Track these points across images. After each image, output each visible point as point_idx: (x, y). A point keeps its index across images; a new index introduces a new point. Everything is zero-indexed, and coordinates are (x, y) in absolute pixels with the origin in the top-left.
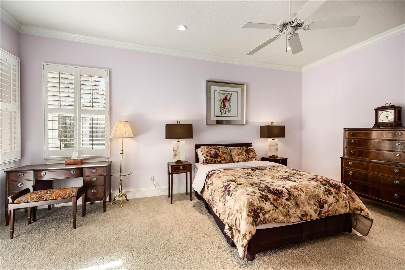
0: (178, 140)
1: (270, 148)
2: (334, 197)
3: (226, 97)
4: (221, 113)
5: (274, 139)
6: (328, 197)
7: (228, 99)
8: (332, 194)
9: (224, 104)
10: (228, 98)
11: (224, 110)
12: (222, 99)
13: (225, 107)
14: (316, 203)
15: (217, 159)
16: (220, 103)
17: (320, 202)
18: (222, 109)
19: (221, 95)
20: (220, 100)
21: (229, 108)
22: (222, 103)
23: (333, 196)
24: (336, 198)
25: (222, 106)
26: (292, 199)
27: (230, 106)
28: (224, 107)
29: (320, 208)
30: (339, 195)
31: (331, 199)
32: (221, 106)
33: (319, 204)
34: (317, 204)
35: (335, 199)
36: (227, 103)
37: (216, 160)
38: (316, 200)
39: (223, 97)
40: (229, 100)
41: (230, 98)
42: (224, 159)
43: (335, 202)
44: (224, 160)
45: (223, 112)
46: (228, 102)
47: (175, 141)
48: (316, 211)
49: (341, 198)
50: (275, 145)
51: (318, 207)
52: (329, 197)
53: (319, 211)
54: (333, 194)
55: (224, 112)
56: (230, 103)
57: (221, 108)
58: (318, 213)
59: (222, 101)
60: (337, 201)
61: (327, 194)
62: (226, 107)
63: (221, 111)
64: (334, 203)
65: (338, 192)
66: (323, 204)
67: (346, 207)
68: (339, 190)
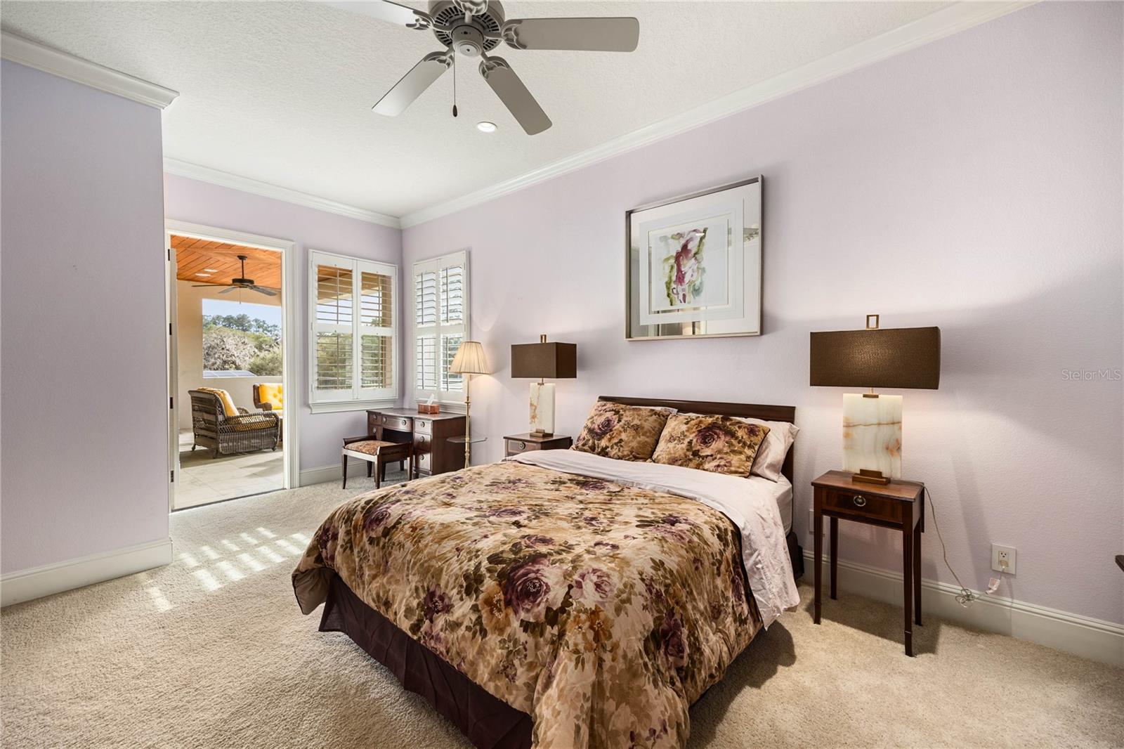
0: (540, 380)
1: (847, 436)
2: (475, 608)
3: (685, 247)
4: (669, 300)
5: (877, 397)
6: (459, 596)
7: (693, 252)
8: (475, 596)
9: (679, 270)
10: (692, 246)
11: (680, 288)
12: (672, 256)
13: (684, 278)
14: (421, 590)
15: (599, 440)
16: (667, 269)
17: (431, 595)
18: (673, 286)
19: (671, 241)
20: (668, 259)
21: (697, 280)
22: (672, 267)
23: (473, 602)
24: (480, 617)
25: (674, 278)
26: (381, 544)
27: (700, 271)
28: (680, 278)
29: (423, 613)
30: (497, 614)
31: (462, 609)
32: (670, 278)
33: (425, 599)
34: (423, 595)
35: (474, 617)
36: (688, 266)
37: (596, 442)
38: (425, 585)
39: (676, 247)
40: (696, 254)
41: (699, 246)
42: (616, 444)
43: (468, 628)
44: (615, 447)
45: (676, 296)
46: (693, 259)
47: (533, 383)
48: (409, 612)
49: (501, 630)
50: (879, 424)
51: (418, 604)
52: (462, 599)
53: (416, 618)
54: (477, 597)
55: (681, 297)
56: (699, 262)
57: (668, 285)
58: (412, 622)
59: (672, 261)
60: (478, 627)
61: (461, 586)
62: (687, 279)
63: (668, 295)
64: (463, 628)
65: (502, 603)
66: (440, 608)
67: (507, 679)
68: (511, 600)
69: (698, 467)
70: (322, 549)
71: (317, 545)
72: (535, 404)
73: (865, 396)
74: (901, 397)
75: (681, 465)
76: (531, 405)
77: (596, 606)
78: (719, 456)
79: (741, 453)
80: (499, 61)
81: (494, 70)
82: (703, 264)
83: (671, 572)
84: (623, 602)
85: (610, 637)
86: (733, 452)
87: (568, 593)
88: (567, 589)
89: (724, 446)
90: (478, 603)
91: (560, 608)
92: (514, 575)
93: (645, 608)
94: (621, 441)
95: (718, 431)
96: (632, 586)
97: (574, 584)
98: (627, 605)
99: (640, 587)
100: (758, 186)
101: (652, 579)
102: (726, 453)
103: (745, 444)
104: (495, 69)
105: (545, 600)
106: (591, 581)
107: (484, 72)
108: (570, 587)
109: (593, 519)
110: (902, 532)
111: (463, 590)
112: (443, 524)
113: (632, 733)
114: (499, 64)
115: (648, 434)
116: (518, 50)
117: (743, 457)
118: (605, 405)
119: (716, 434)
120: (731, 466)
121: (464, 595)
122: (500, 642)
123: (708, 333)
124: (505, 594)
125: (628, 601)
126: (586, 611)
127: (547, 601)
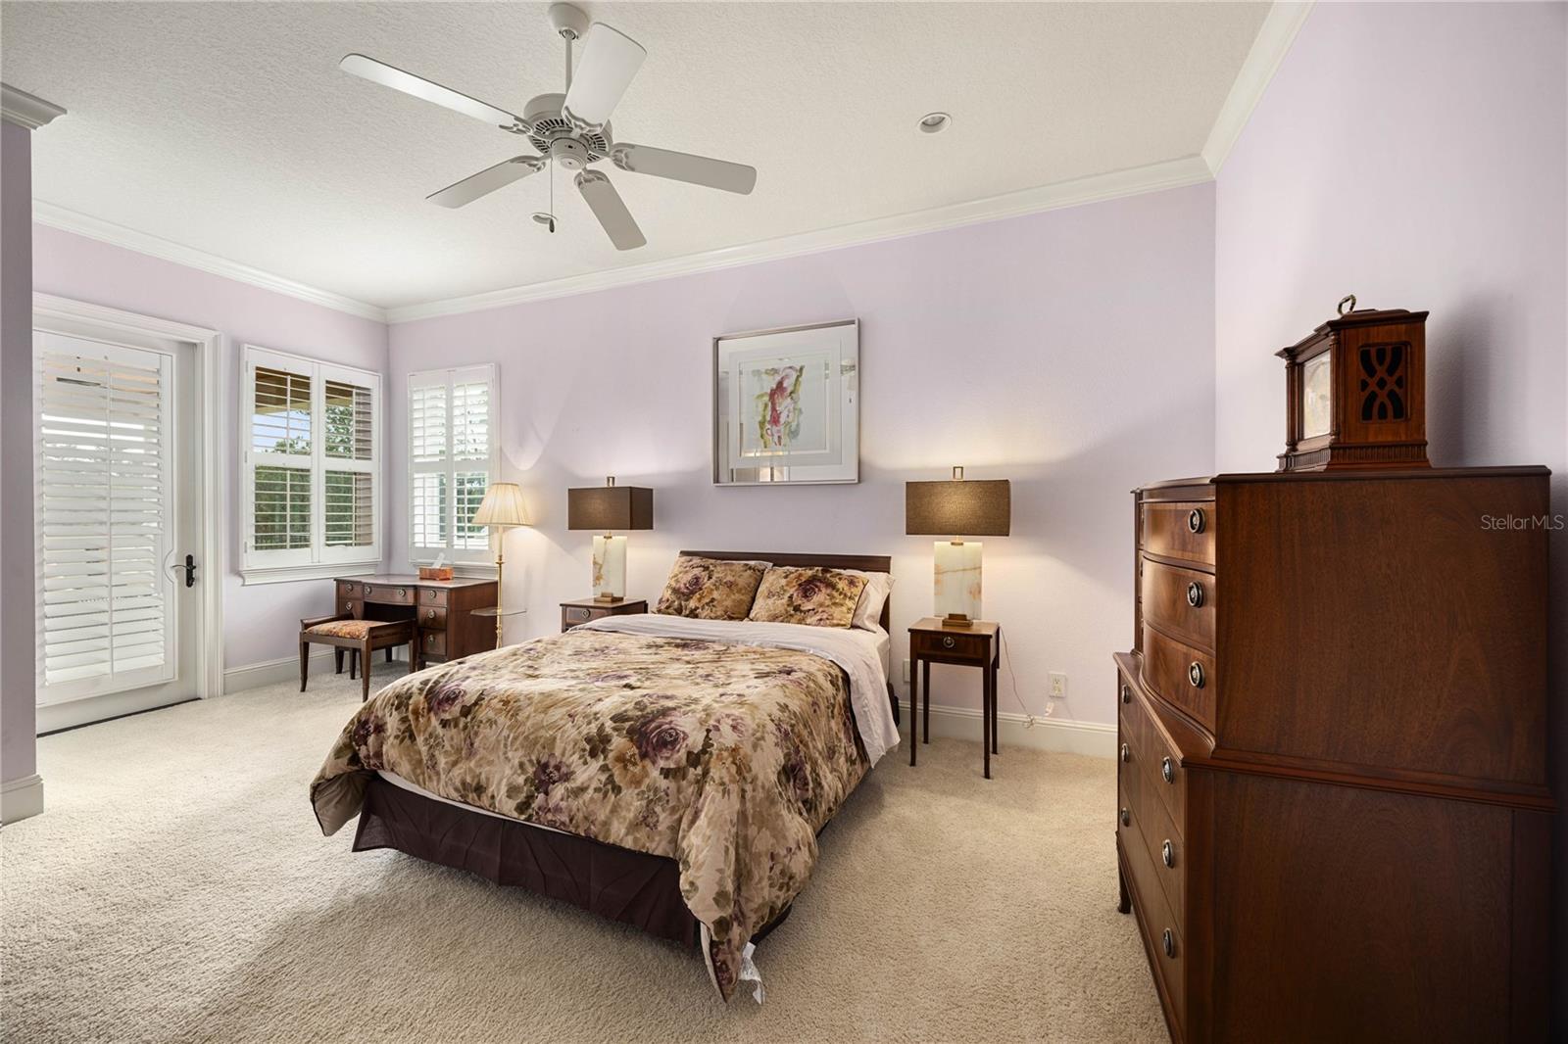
0: (607, 532)
1: (937, 582)
2: (604, 768)
3: (780, 384)
4: (762, 441)
5: (962, 544)
6: (582, 760)
7: (789, 391)
8: (602, 757)
9: (774, 409)
10: (788, 384)
11: (775, 429)
12: (766, 393)
13: (779, 418)
14: (527, 765)
15: (687, 600)
16: (761, 407)
17: (543, 767)
18: (768, 426)
19: (764, 376)
20: (761, 396)
21: (793, 421)
22: (766, 406)
23: (601, 763)
24: (611, 776)
25: (768, 418)
26: (461, 725)
27: (797, 412)
28: (775, 420)
29: (533, 788)
30: (632, 769)
31: (587, 773)
32: (764, 417)
33: (535, 773)
34: (531, 770)
35: (604, 777)
36: (784, 405)
37: (683, 603)
38: (534, 758)
39: (770, 383)
40: (791, 393)
41: (795, 385)
42: (707, 604)
43: (597, 790)
44: (707, 607)
45: (770, 436)
46: (789, 399)
47: (598, 538)
48: (512, 791)
49: (636, 782)
50: (964, 570)
51: (526, 780)
52: (585, 763)
53: (524, 795)
54: (605, 757)
55: (776, 440)
56: (795, 403)
57: (762, 424)
58: (519, 801)
59: (766, 398)
60: (609, 787)
61: (584, 750)
62: (783, 419)
63: (762, 436)
64: (591, 791)
65: (637, 757)
66: (556, 778)
67: (648, 829)
68: (647, 752)
69: (800, 622)
70: (359, 746)
71: (351, 742)
72: (600, 562)
73: (953, 544)
74: (980, 544)
75: (782, 621)
76: (595, 563)
77: (736, 745)
78: (820, 610)
79: (842, 605)
80: (600, 176)
81: (589, 181)
82: (800, 405)
83: (795, 713)
84: (758, 739)
85: (750, 770)
86: (835, 604)
87: (707, 736)
88: (705, 733)
89: (825, 599)
90: (607, 762)
91: (701, 750)
92: (647, 729)
93: (777, 744)
94: (713, 600)
95: (819, 584)
96: (764, 726)
97: (711, 728)
98: (762, 742)
99: (771, 727)
100: (854, 327)
101: (780, 720)
102: (828, 606)
103: (845, 595)
104: (593, 183)
105: (684, 746)
106: (727, 724)
107: (580, 184)
108: (708, 731)
109: (708, 676)
110: (982, 669)
111: (587, 753)
112: (543, 694)
113: (772, 854)
114: (598, 178)
115: (743, 591)
116: (624, 171)
117: (844, 609)
118: (691, 561)
119: (817, 586)
120: (833, 619)
121: (589, 759)
122: (638, 794)
123: (791, 479)
124: (639, 748)
125: (763, 738)
126: (727, 749)
127: (687, 746)
